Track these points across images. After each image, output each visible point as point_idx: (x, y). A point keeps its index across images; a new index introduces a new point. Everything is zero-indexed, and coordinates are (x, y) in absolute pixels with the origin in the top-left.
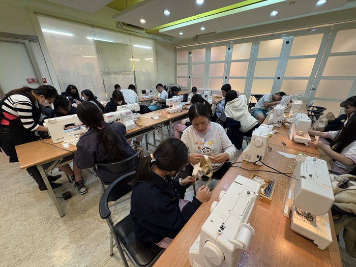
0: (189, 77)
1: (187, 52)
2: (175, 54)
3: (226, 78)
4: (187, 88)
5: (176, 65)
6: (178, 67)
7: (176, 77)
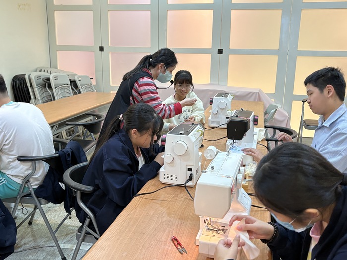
0: (101, 49)
3: (220, 51)
4: (94, 82)
5: (49, 9)
6: (58, 16)
7: (52, 47)
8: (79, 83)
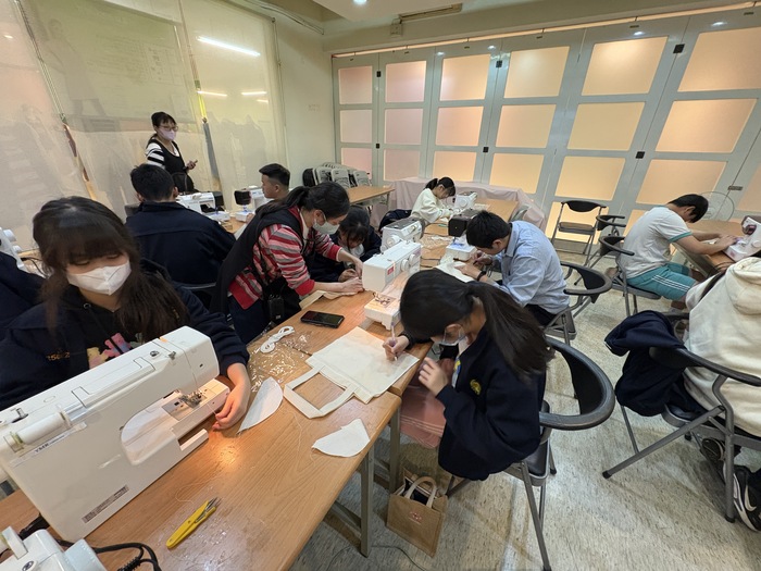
0: (378, 146)
1: (369, 71)
2: (334, 75)
3: (486, 150)
4: (370, 177)
5: (336, 109)
6: (343, 114)
7: (337, 144)
8: (356, 178)
